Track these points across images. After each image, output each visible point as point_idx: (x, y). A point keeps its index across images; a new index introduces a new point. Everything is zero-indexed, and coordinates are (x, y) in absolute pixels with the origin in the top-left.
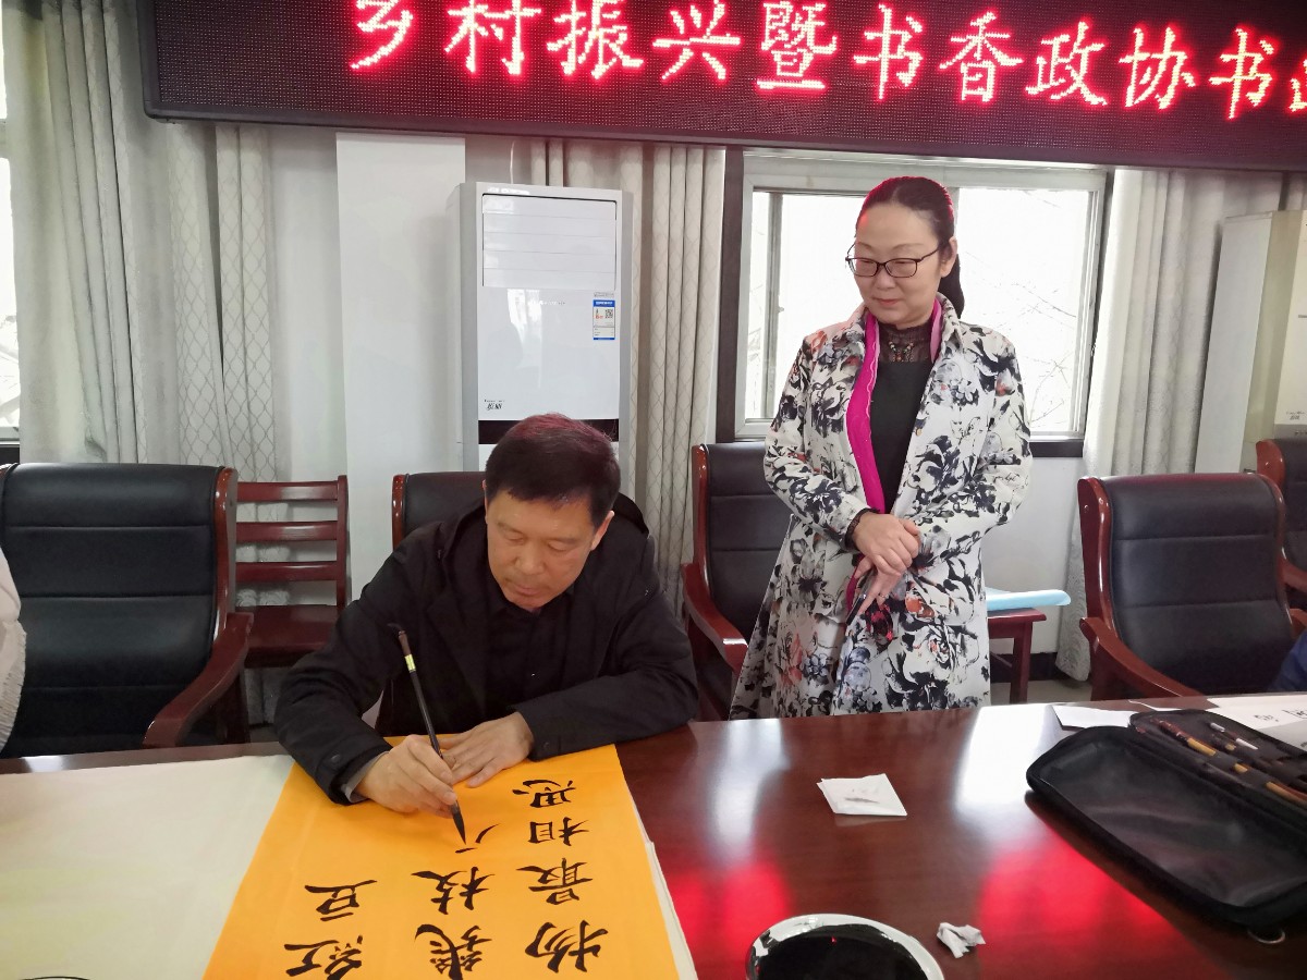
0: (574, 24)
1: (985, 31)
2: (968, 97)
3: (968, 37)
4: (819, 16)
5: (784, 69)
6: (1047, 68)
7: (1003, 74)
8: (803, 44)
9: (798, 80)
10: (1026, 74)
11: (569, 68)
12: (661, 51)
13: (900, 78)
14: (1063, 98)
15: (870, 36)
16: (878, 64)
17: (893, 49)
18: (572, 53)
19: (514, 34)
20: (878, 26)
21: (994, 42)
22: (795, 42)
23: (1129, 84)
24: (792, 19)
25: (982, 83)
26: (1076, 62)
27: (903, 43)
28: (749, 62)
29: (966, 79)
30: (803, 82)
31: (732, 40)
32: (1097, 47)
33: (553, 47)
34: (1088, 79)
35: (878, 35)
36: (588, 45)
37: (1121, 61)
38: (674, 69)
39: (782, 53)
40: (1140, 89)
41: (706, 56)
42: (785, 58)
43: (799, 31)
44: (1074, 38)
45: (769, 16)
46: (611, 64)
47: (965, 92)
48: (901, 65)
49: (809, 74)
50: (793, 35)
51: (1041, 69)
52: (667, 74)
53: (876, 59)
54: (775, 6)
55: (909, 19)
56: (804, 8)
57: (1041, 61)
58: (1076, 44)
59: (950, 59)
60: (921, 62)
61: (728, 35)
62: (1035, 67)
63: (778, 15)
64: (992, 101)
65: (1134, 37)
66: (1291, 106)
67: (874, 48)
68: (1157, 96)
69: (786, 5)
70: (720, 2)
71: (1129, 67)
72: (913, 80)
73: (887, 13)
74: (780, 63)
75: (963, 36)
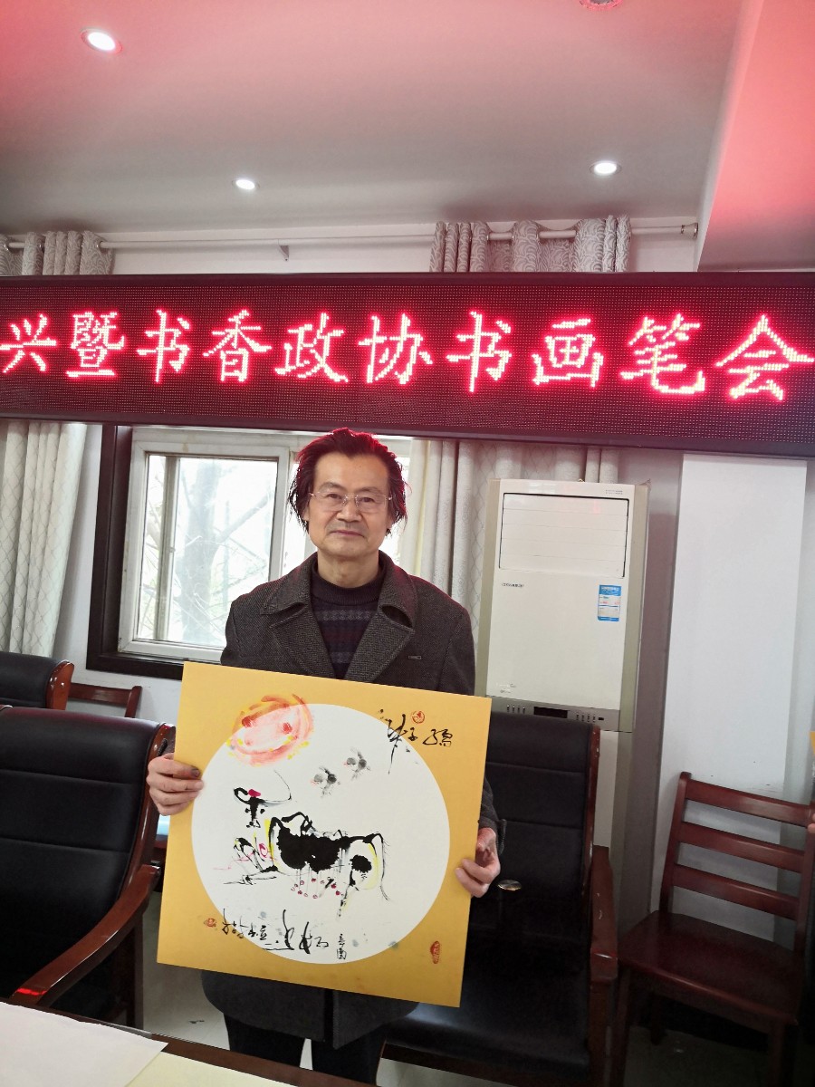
1: (239, 326)
2: (227, 378)
3: (227, 330)
4: (113, 322)
5: (86, 361)
6: (293, 354)
7: (255, 358)
8: (100, 343)
9: (95, 370)
10: (276, 357)
12: (4, 352)
13: (173, 365)
14: (308, 377)
15: (150, 334)
16: (155, 356)
17: (167, 343)
20: (156, 326)
21: (247, 333)
22: (97, 340)
23: (369, 362)
24: (93, 324)
25: (239, 367)
26: (319, 347)
27: (175, 338)
28: (63, 357)
29: (224, 363)
30: (99, 371)
31: (51, 343)
32: (338, 333)
34: (330, 361)
35: (156, 333)
37: (361, 343)
38: (11, 366)
39: (86, 350)
40: (378, 368)
41: (33, 355)
42: (88, 354)
43: (98, 333)
44: (316, 326)
45: (77, 324)
47: (224, 375)
48: (175, 355)
49: (105, 365)
50: (93, 336)
51: (288, 353)
52: (7, 369)
53: (154, 351)
54: (81, 316)
55: (180, 320)
56: (102, 316)
57: (288, 347)
58: (319, 332)
59: (211, 349)
60: (189, 352)
61: (48, 339)
62: (284, 352)
63: (83, 322)
64: (246, 381)
65: (371, 323)
66: (534, 380)
67: (153, 343)
68: (396, 373)
69: (89, 315)
70: (44, 316)
71: (368, 349)
72: (183, 366)
73: (163, 316)
74: (83, 358)
75: (223, 330)
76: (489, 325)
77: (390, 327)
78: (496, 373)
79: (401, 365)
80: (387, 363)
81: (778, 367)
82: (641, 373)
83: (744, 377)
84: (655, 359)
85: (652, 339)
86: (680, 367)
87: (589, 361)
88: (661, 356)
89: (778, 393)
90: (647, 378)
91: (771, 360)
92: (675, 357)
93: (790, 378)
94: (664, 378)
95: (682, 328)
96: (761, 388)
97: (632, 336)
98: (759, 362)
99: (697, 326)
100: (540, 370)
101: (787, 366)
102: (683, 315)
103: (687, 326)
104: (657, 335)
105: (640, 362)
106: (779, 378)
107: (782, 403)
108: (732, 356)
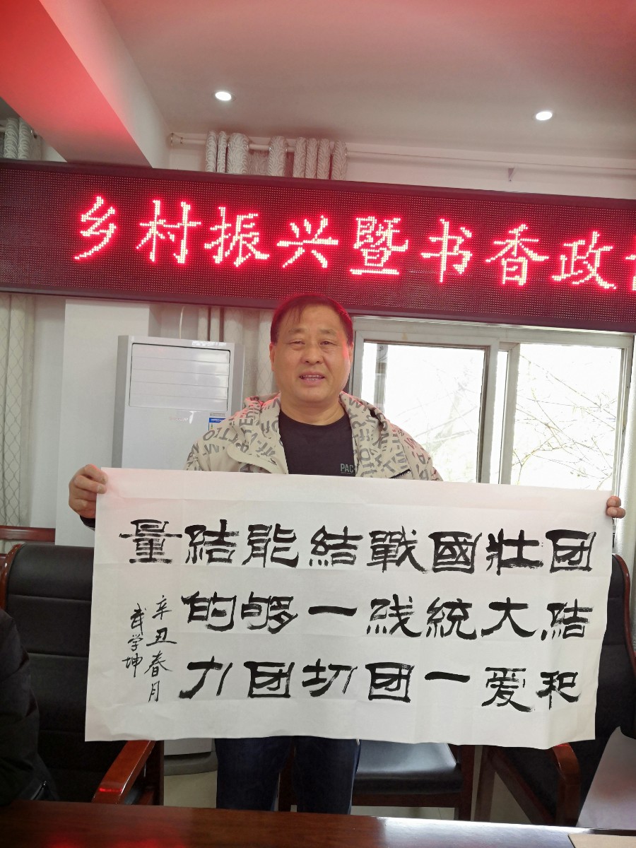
0: (223, 232)
1: (519, 238)
2: (507, 281)
3: (507, 241)
4: (396, 226)
5: (369, 261)
6: (568, 263)
7: (532, 265)
8: (384, 244)
9: (380, 269)
10: (553, 266)
11: (218, 259)
12: (282, 248)
13: (456, 268)
14: (581, 284)
15: (433, 239)
16: (439, 259)
17: (450, 248)
18: (220, 250)
19: (182, 238)
20: (439, 233)
21: (526, 244)
22: (379, 243)
23: (634, 274)
24: (377, 228)
25: (518, 272)
26: (591, 259)
27: (458, 245)
28: (345, 256)
29: (505, 269)
30: (384, 270)
31: (332, 242)
32: (607, 248)
33: (208, 246)
34: (599, 271)
35: (440, 239)
36: (232, 245)
37: (627, 258)
38: (291, 261)
39: (369, 251)
41: (314, 252)
43: (381, 236)
44: (589, 242)
45: (360, 226)
46: (247, 257)
47: (505, 278)
48: (458, 259)
49: (387, 265)
50: (376, 239)
51: (563, 263)
52: (286, 264)
53: (438, 255)
54: (364, 220)
55: (463, 229)
56: (385, 221)
57: (563, 258)
58: (591, 246)
59: (494, 256)
60: (471, 257)
61: (330, 238)
62: (561, 262)
63: (365, 226)
64: (525, 285)
65: (634, 242)
67: (436, 248)
69: (372, 219)
70: (325, 217)
71: (633, 263)
72: (465, 269)
73: (446, 225)
74: (367, 257)
75: (504, 240)
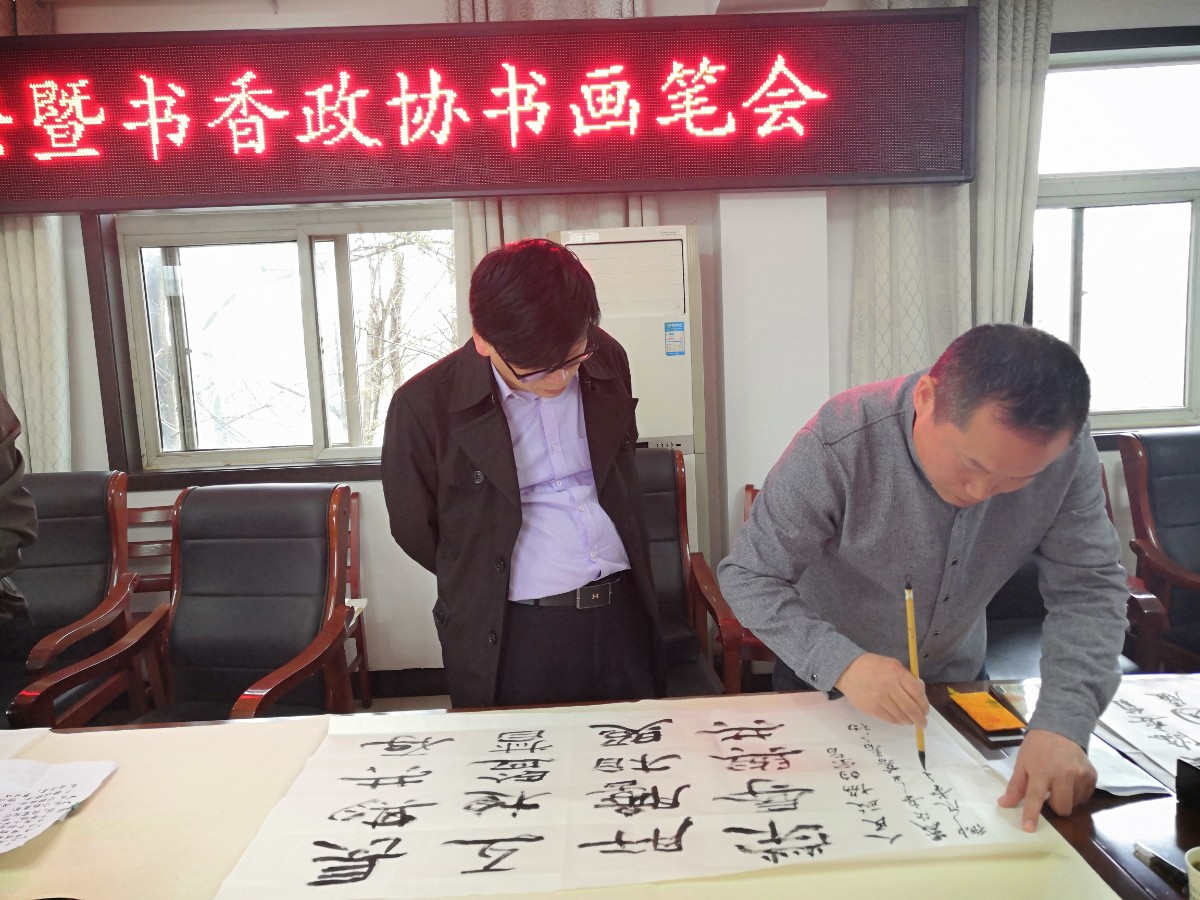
1: (247, 90)
2: (242, 150)
3: (232, 96)
4: (83, 91)
5: (58, 140)
6: (315, 117)
7: (269, 124)
8: (73, 117)
9: (74, 149)
10: (297, 124)
13: (172, 139)
14: (336, 143)
15: (136, 104)
16: (147, 130)
17: (160, 114)
20: (142, 95)
21: (257, 98)
22: (65, 116)
23: (401, 123)
24: (59, 95)
25: (253, 136)
26: (344, 109)
27: (169, 108)
28: (26, 137)
29: (236, 134)
30: (79, 151)
31: (5, 119)
32: (363, 93)
34: (358, 124)
35: (143, 102)
37: (389, 103)
39: (54, 127)
40: (413, 128)
43: (67, 106)
44: (337, 87)
45: (36, 95)
47: (237, 147)
48: (172, 127)
49: (82, 144)
50: (62, 110)
51: (309, 119)
53: (145, 124)
54: (40, 86)
55: (172, 86)
56: (68, 85)
57: (307, 111)
58: (341, 92)
59: (217, 117)
60: (190, 123)
61: (1, 115)
62: (303, 118)
63: (43, 93)
64: (265, 152)
65: (397, 81)
66: (575, 131)
67: (142, 114)
68: (432, 133)
69: (50, 84)
71: (398, 110)
72: (185, 139)
73: (149, 82)
74: (54, 136)
75: (227, 96)
76: (523, 78)
77: (420, 84)
78: (536, 127)
79: (436, 125)
80: (422, 123)
81: (796, 105)
82: (676, 118)
83: (768, 116)
84: (688, 103)
85: (682, 84)
86: (711, 110)
87: (626, 108)
88: (693, 99)
89: (799, 129)
90: (682, 122)
91: (791, 98)
92: (705, 99)
93: (805, 114)
94: (699, 121)
95: (709, 70)
96: (784, 125)
97: (664, 81)
98: (780, 100)
99: (722, 68)
100: (580, 120)
101: (803, 103)
102: (709, 58)
103: (714, 69)
104: (688, 79)
105: (674, 107)
106: (798, 114)
107: (803, 138)
108: (756, 97)
